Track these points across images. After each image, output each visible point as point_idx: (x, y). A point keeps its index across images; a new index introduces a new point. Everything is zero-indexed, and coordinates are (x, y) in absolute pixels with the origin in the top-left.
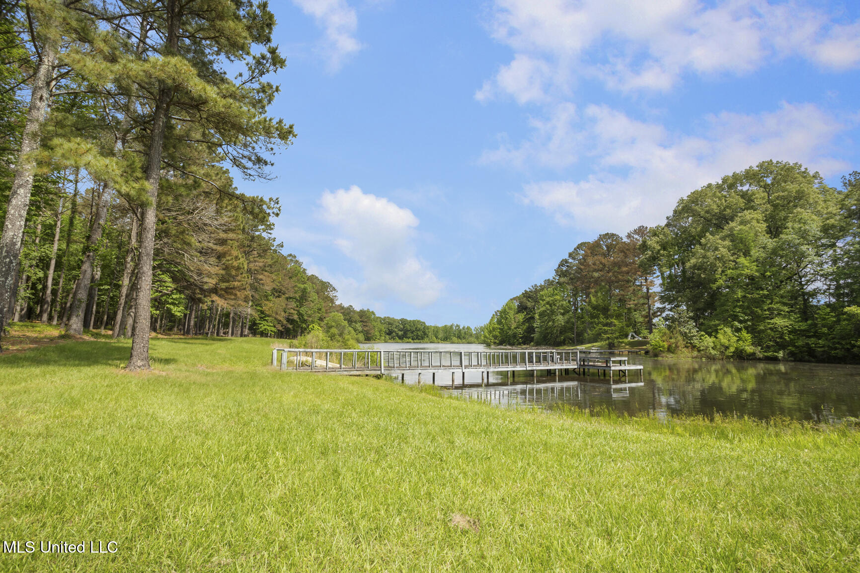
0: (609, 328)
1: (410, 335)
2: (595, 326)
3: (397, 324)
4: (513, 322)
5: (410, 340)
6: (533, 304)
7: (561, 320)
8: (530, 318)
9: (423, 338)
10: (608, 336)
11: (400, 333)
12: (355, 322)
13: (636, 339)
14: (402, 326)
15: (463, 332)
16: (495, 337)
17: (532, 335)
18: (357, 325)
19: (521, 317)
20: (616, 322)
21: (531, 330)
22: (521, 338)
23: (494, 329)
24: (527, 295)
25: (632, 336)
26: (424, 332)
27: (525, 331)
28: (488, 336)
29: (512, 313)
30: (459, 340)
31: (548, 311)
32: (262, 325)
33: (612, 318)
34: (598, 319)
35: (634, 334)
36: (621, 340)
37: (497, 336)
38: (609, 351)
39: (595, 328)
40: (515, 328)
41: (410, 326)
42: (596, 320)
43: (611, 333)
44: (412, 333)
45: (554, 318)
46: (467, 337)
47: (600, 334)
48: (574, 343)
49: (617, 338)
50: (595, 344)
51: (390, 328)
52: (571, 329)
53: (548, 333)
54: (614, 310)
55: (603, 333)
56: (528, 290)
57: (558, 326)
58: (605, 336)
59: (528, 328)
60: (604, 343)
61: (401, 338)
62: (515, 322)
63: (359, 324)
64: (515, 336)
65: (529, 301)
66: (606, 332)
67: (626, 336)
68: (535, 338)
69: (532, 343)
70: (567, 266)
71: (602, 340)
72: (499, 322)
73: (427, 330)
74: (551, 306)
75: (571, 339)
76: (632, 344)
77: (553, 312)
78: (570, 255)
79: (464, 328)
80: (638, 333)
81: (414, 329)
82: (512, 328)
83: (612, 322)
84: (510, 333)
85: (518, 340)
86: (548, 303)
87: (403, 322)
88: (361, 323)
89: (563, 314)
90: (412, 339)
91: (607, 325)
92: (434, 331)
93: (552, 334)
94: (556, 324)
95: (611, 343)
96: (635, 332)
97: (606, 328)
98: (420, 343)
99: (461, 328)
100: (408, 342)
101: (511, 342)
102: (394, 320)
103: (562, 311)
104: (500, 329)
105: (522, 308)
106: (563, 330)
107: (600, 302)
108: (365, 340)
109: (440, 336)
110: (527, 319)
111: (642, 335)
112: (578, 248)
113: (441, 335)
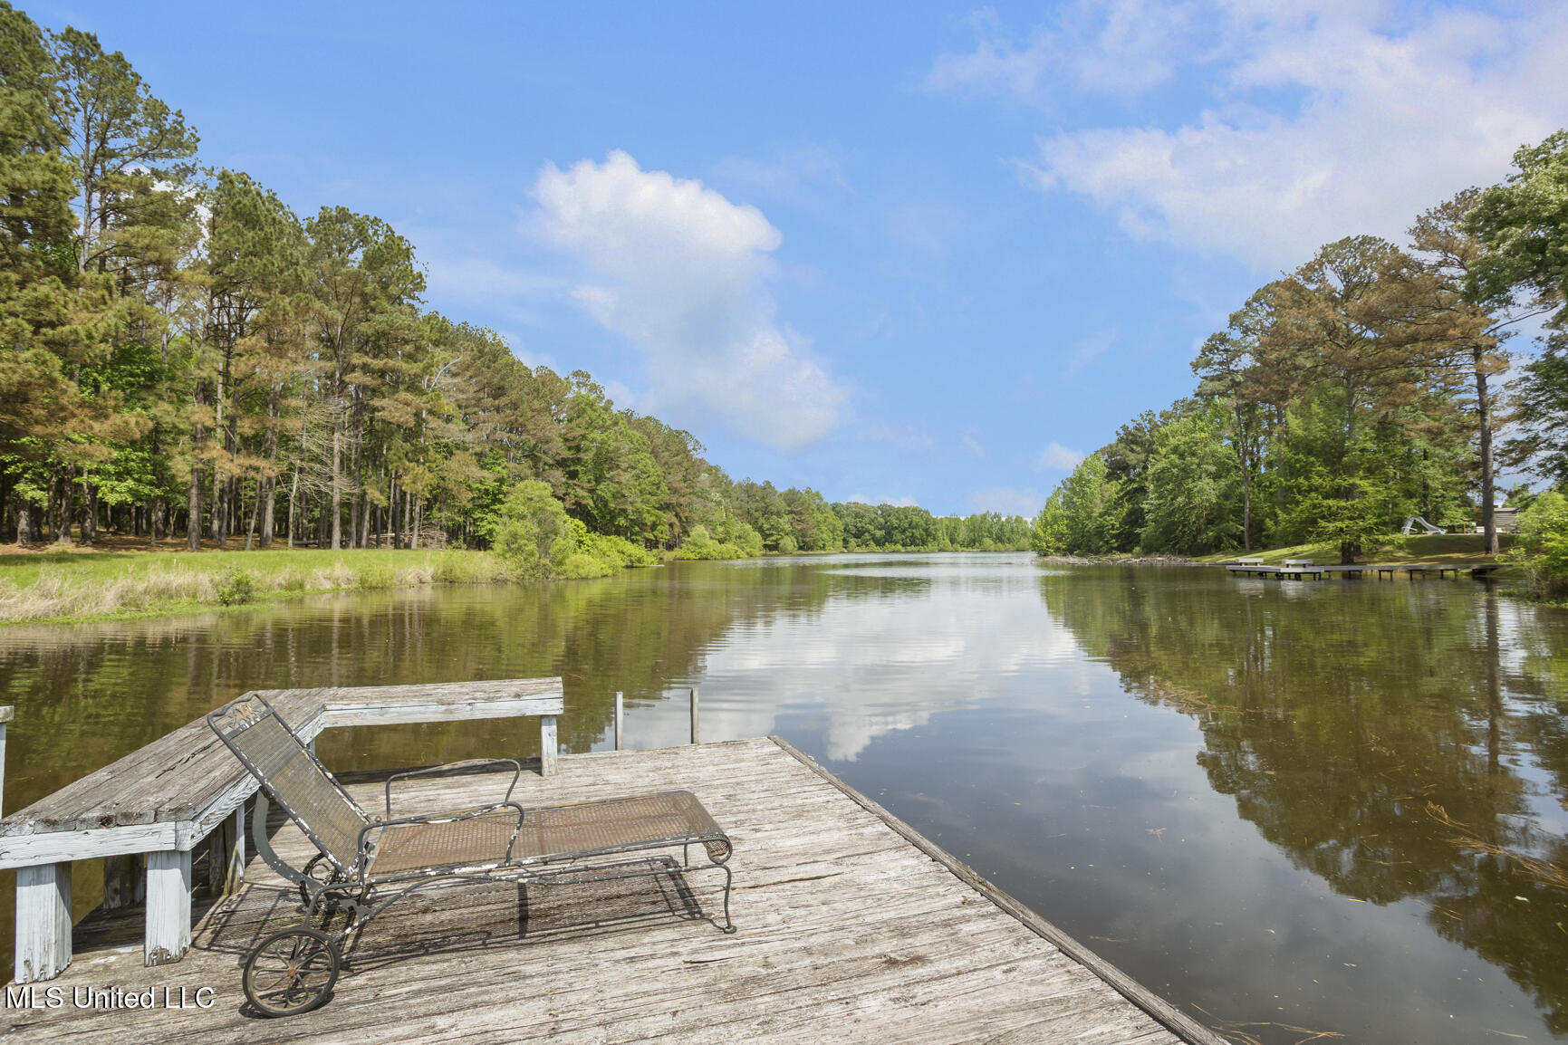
0: (1342, 503)
1: (898, 536)
2: (1299, 497)
3: (873, 516)
4: (1098, 501)
5: (899, 547)
6: (1142, 456)
7: (1207, 490)
8: (1136, 490)
9: (924, 543)
10: (1339, 524)
11: (879, 533)
12: (779, 514)
13: (1430, 533)
14: (882, 520)
15: (1007, 529)
16: (1059, 537)
17: (1138, 530)
18: (781, 521)
19: (1113, 489)
20: (1365, 484)
21: (1136, 518)
22: (1113, 536)
23: (1055, 519)
24: (1131, 439)
25: (1416, 524)
26: (926, 530)
27: (1124, 522)
28: (1042, 534)
29: (1096, 480)
30: (999, 544)
31: (1175, 471)
32: (485, 523)
33: (1352, 476)
34: (1307, 478)
35: (1422, 520)
36: (1381, 538)
37: (1063, 535)
38: (1346, 568)
39: (1298, 503)
40: (1101, 515)
41: (897, 519)
42: (1301, 480)
43: (1351, 518)
44: (904, 531)
45: (1191, 486)
46: (1015, 537)
47: (1314, 522)
48: (1244, 547)
49: (1368, 531)
50: (1299, 549)
51: (859, 525)
52: (1238, 512)
53: (1174, 523)
54: (1363, 450)
55: (1323, 517)
56: (1131, 426)
57: (1200, 506)
58: (1331, 526)
59: (1131, 513)
60: (1326, 546)
61: (879, 543)
62: (1102, 501)
63: (787, 518)
64: (1100, 532)
65: (1132, 451)
66: (1332, 515)
67: (1399, 526)
68: (1143, 536)
69: (1137, 549)
70: (1226, 351)
71: (1321, 536)
72: (1068, 503)
73: (932, 527)
74: (1182, 456)
75: (1234, 537)
76: (1418, 548)
77: (1186, 472)
78: (1234, 320)
79: (1009, 519)
80: (1434, 516)
81: (906, 525)
82: (1094, 515)
83: (1353, 485)
84: (1091, 525)
85: (1107, 542)
86: (1175, 450)
87: (886, 511)
88: (790, 516)
89: (1216, 477)
90: (904, 545)
91: (1337, 493)
92: (947, 529)
93: (1184, 526)
94: (1197, 501)
95: (1350, 544)
96: (1426, 515)
97: (1331, 502)
98: (919, 551)
99: (1003, 519)
100: (894, 552)
101: (1093, 547)
102: (867, 509)
103: (1213, 469)
104: (1068, 517)
105: (1117, 469)
106: (1215, 516)
107: (1318, 429)
108: (801, 548)
109: (960, 539)
110: (1128, 493)
111: (1446, 522)
112: (1256, 299)
113: (962, 535)
